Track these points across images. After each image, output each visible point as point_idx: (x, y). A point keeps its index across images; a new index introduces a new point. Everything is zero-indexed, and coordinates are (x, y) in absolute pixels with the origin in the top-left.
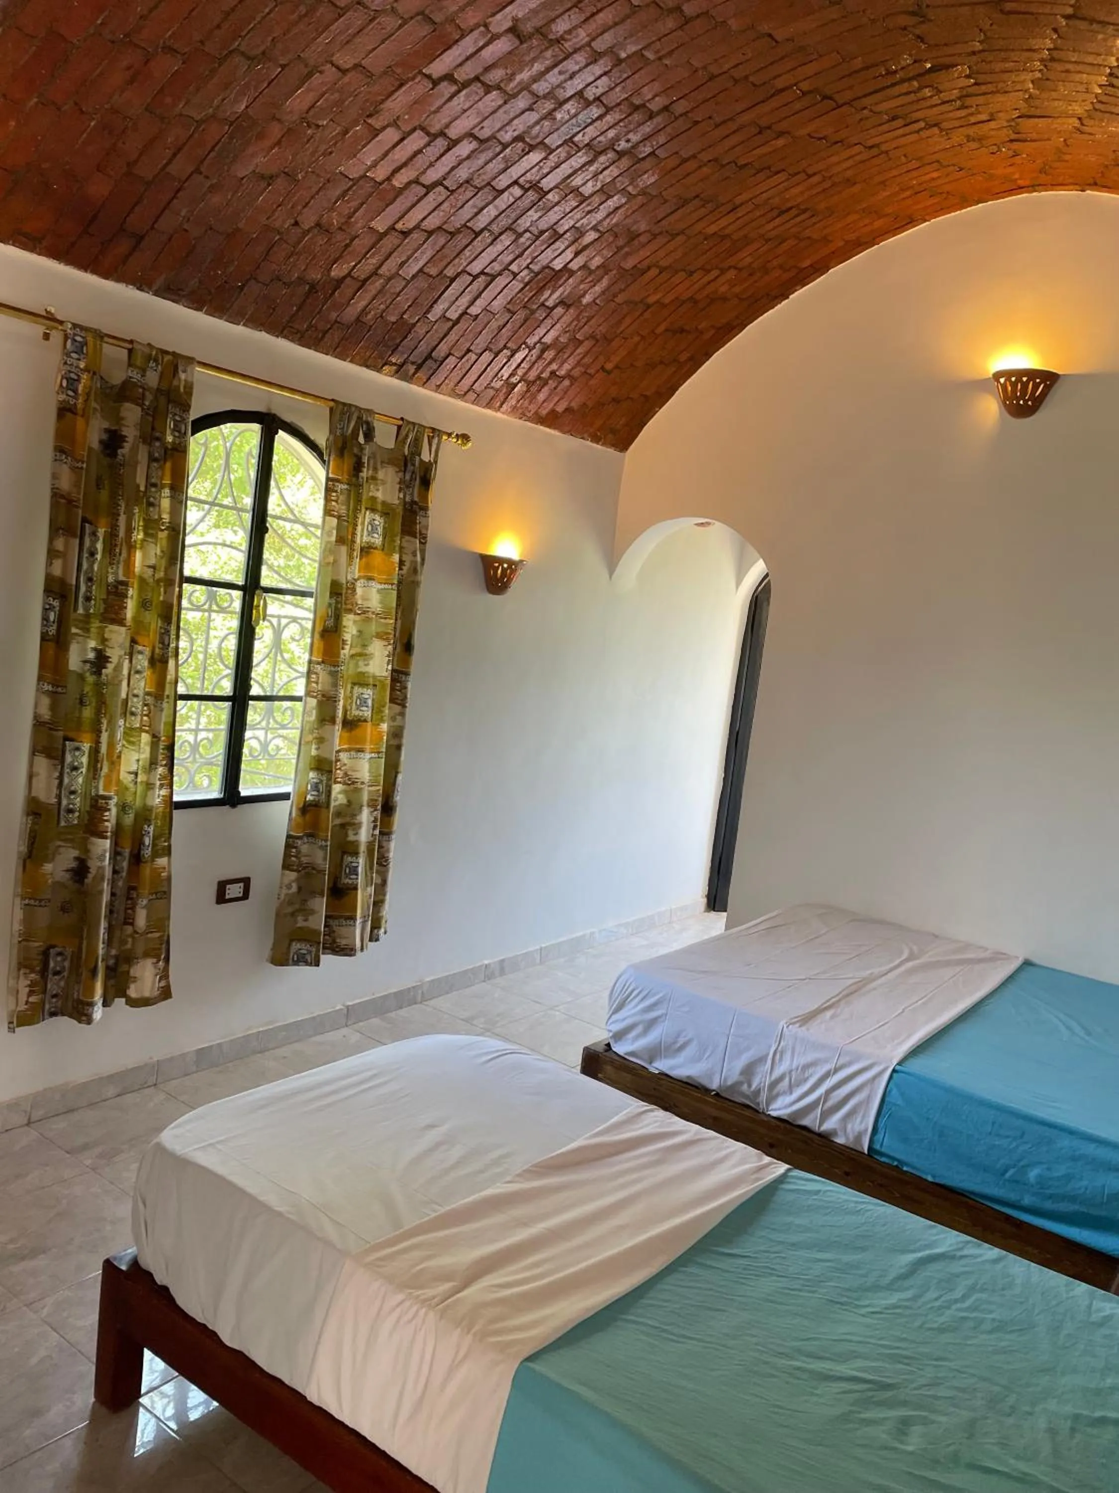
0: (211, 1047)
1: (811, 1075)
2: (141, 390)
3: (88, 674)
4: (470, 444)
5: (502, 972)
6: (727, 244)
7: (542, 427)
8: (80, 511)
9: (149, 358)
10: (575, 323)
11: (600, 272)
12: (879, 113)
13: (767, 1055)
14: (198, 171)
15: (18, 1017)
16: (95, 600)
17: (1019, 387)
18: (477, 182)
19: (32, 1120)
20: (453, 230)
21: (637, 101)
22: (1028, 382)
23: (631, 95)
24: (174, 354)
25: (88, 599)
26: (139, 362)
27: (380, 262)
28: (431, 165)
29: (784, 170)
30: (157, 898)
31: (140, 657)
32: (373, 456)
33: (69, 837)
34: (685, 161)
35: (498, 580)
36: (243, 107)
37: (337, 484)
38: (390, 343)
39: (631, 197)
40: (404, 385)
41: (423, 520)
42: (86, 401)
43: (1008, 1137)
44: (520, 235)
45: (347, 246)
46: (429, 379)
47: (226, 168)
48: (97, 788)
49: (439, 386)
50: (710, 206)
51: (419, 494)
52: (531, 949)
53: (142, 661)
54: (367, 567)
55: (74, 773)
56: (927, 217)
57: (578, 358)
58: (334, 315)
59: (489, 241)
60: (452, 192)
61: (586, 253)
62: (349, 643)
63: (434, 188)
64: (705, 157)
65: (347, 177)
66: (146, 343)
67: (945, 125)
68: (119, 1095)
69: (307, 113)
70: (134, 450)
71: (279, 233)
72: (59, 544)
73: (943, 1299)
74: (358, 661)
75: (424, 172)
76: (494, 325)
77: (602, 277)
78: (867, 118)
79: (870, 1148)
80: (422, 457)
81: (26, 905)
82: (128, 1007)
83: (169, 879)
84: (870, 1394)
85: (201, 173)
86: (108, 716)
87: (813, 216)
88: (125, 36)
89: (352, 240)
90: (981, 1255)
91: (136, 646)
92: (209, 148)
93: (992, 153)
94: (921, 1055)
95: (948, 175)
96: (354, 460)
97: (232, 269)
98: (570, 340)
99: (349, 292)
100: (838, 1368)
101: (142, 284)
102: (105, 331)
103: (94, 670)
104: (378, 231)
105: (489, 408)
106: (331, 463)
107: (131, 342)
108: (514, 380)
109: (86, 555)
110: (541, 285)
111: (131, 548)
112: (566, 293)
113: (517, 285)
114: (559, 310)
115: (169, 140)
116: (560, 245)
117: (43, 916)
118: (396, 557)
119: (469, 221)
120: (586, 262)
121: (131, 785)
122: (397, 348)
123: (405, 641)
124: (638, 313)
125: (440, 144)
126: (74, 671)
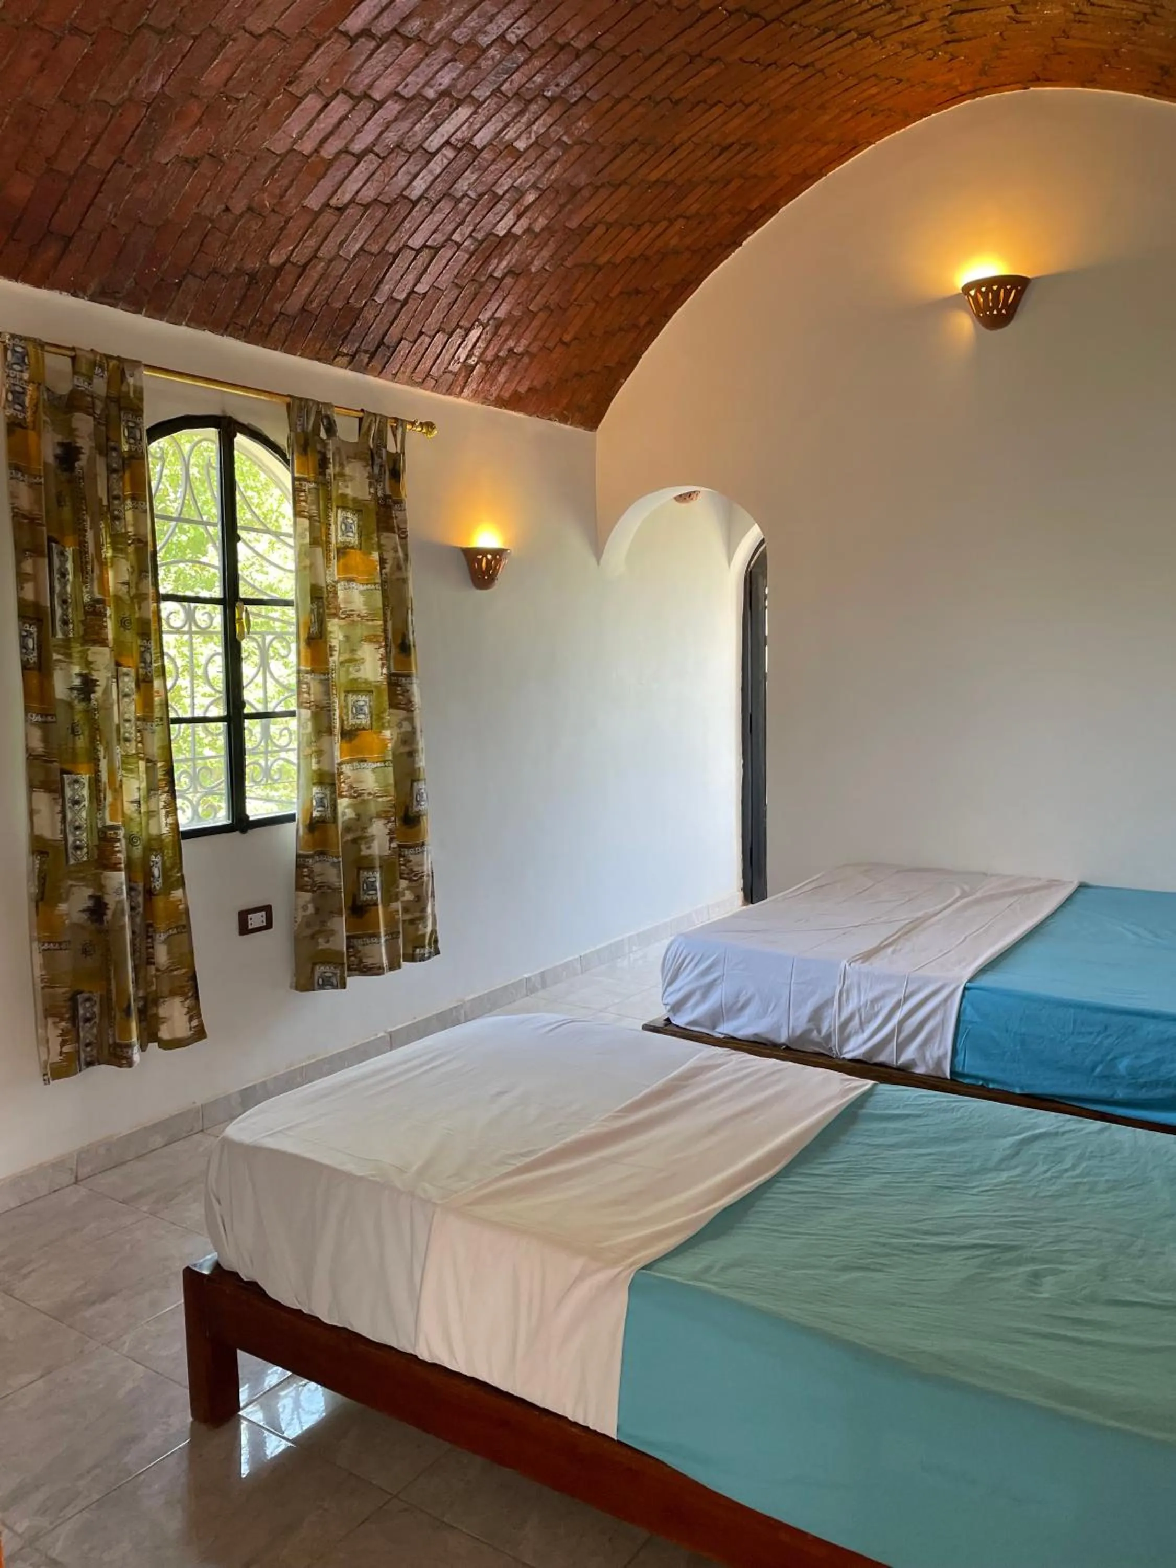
0: (254, 1086)
1: (881, 1009)
2: (89, 399)
3: (76, 702)
4: (436, 432)
5: (544, 985)
6: (671, 192)
7: (506, 411)
8: (45, 529)
9: (94, 364)
10: (527, 292)
11: (545, 235)
12: (808, 27)
13: (833, 997)
14: (119, 160)
15: (51, 1069)
16: (72, 623)
17: (990, 297)
18: (408, 146)
19: (79, 1178)
20: (388, 201)
21: (561, 40)
22: (999, 290)
23: (554, 34)
24: (119, 359)
25: (65, 623)
26: (84, 368)
27: (318, 244)
28: (359, 131)
29: (720, 102)
30: (178, 933)
31: (126, 679)
32: (338, 451)
33: (82, 875)
34: (619, 101)
35: (484, 573)
36: (159, 86)
37: (304, 483)
38: (340, 333)
39: (566, 148)
40: (359, 376)
41: (398, 514)
42: (35, 413)
43: (1091, 1033)
44: (459, 201)
45: (282, 229)
46: (384, 367)
47: (148, 154)
48: (103, 819)
49: (395, 375)
50: (650, 150)
51: (391, 486)
52: (570, 958)
53: (129, 683)
54: (346, 568)
55: (77, 807)
56: (870, 140)
57: (534, 333)
58: (277, 307)
59: (427, 209)
60: (384, 158)
61: (528, 214)
62: (337, 648)
63: (363, 157)
64: (637, 96)
65: (274, 153)
66: (89, 349)
67: (877, 33)
68: (166, 1145)
69: (225, 85)
70: (92, 461)
71: (211, 221)
72: (28, 567)
73: (1053, 1170)
74: (349, 667)
75: (352, 140)
76: (444, 302)
77: (549, 240)
78: (797, 34)
79: (952, 1072)
80: (388, 448)
81: (44, 950)
82: (161, 1050)
83: (187, 910)
84: (995, 1256)
85: (123, 163)
86: (104, 742)
87: (756, 150)
88: (29, 19)
89: (287, 222)
90: (1082, 1129)
91: (120, 668)
92: (129, 134)
93: (930, 59)
94: (989, 972)
95: (887, 89)
96: (319, 456)
97: (166, 264)
98: (523, 313)
99: (290, 279)
100: (958, 1239)
101: (76, 290)
102: (45, 340)
103: (82, 696)
104: (312, 210)
105: (450, 394)
106: (295, 461)
107: (73, 349)
108: (471, 362)
109: (57, 576)
110: (487, 254)
111: (103, 564)
112: (514, 261)
113: (462, 256)
114: (509, 280)
115: (87, 130)
116: (501, 207)
117: (65, 959)
118: (375, 556)
119: (405, 189)
120: (530, 224)
121: (136, 815)
122: (346, 337)
123: (400, 641)
124: (590, 276)
125: (366, 105)
126: (61, 700)
